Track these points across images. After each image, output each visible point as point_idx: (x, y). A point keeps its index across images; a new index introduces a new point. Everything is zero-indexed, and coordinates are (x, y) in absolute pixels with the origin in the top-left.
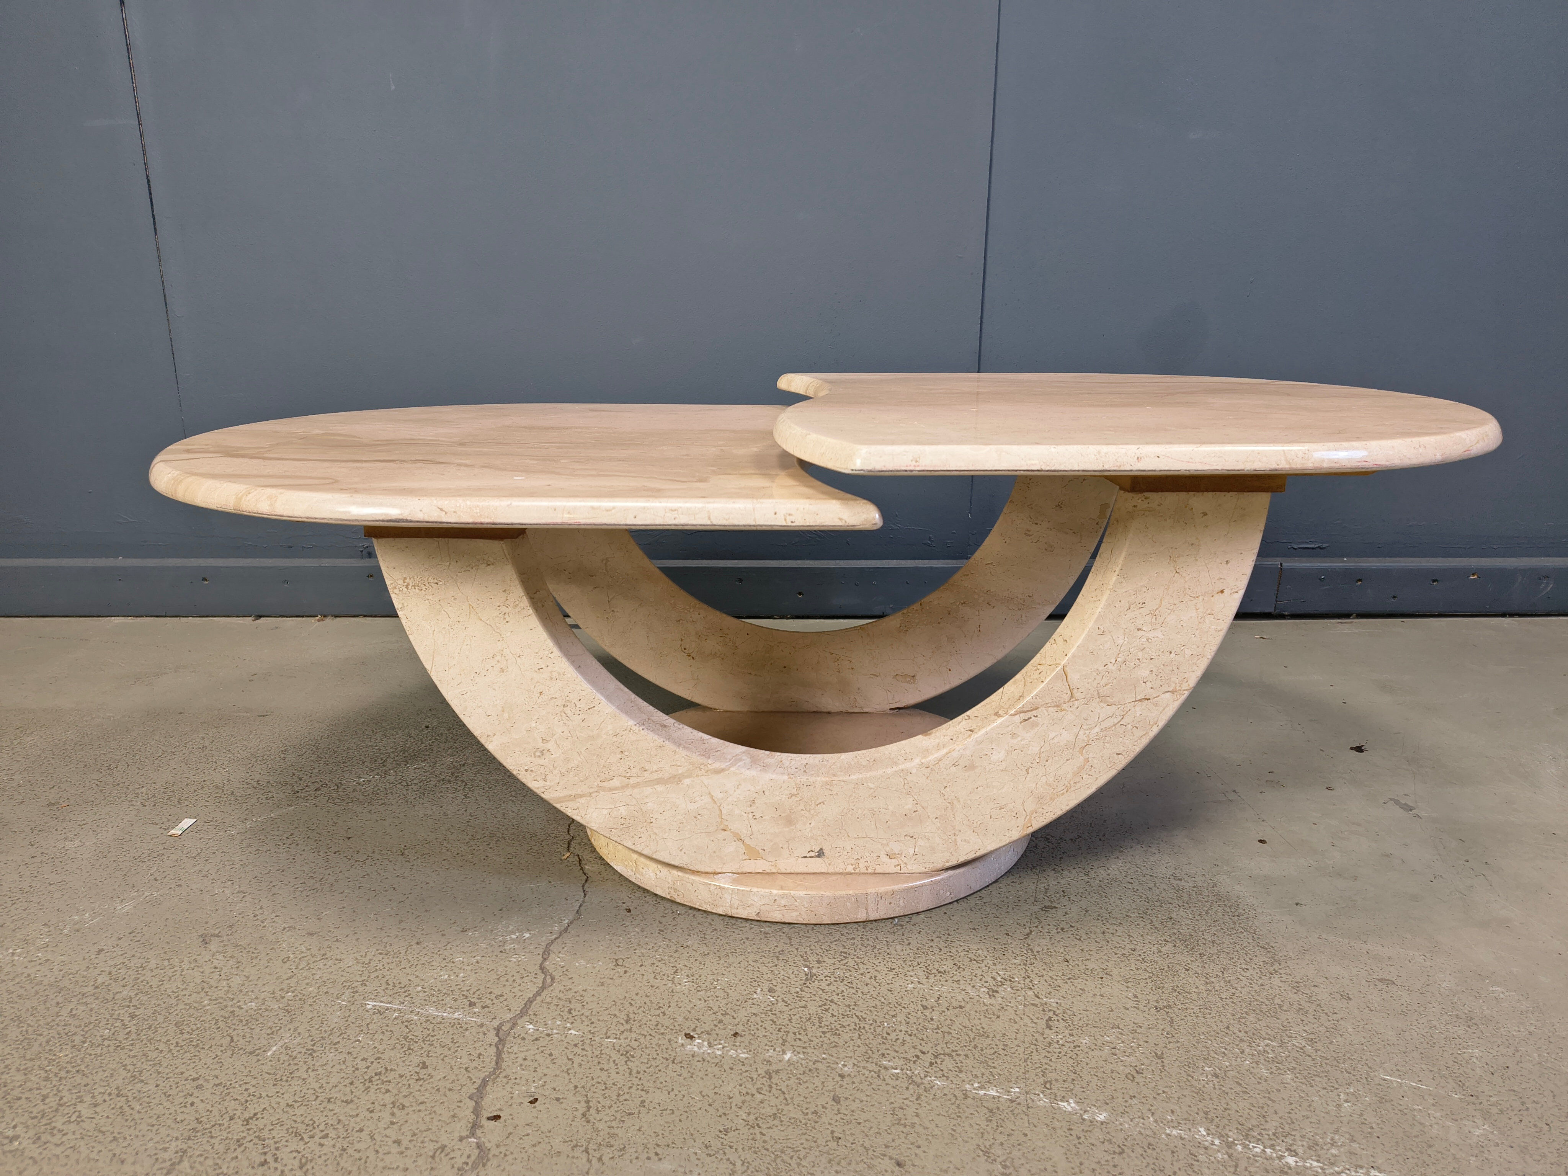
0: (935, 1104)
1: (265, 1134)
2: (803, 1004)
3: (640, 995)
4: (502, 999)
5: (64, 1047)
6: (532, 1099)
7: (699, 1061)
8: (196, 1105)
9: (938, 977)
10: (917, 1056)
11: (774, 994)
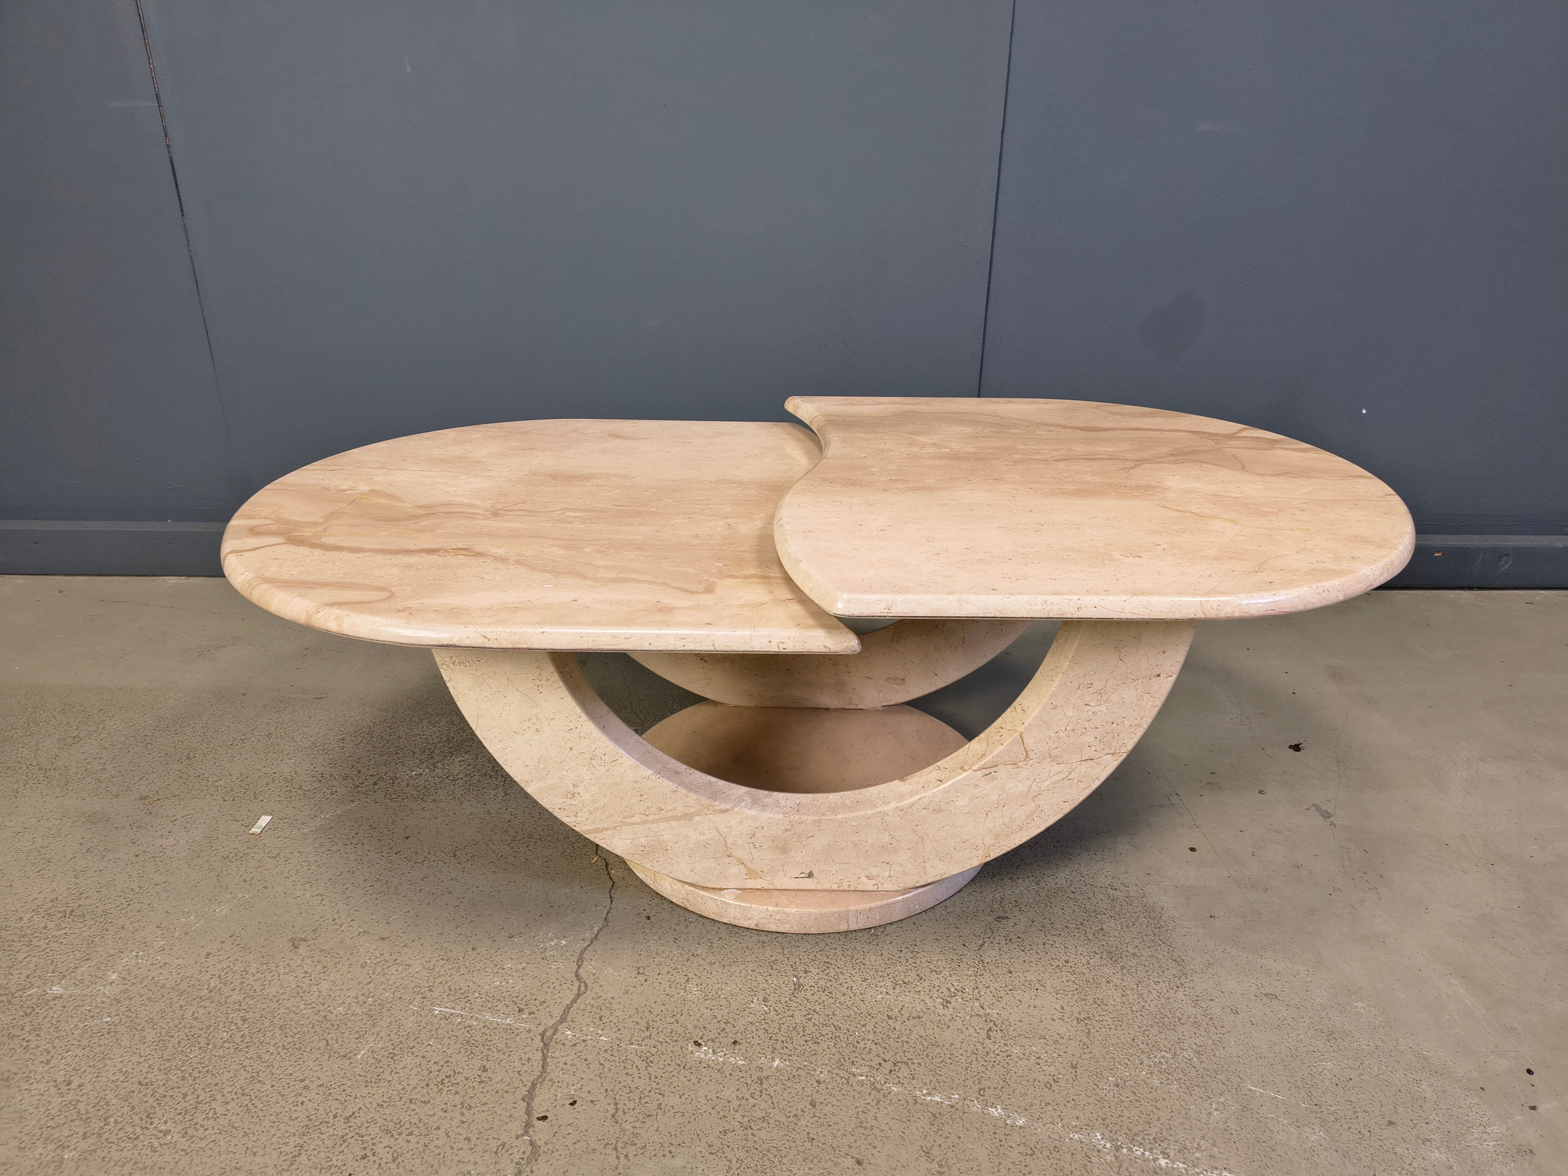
0: (890, 1108)
1: (363, 1131)
2: (791, 1013)
3: (657, 1003)
4: (545, 1005)
5: (193, 1049)
6: (572, 1101)
7: (705, 1067)
8: (305, 1104)
9: (902, 988)
10: (880, 1064)
11: (767, 1004)
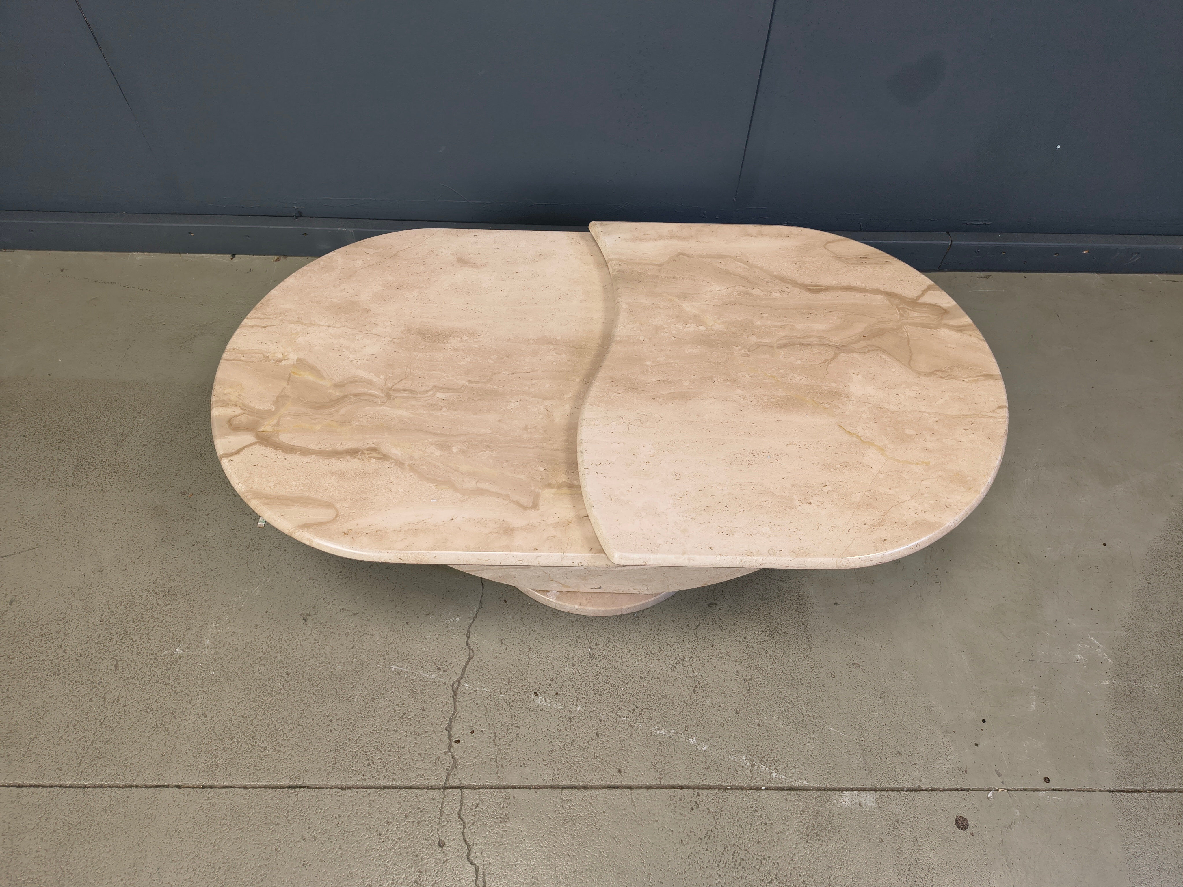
0: (638, 738)
2: (587, 674)
3: (514, 666)
4: (452, 666)
6: (471, 731)
7: (541, 710)
9: (650, 657)
10: (634, 710)
11: (574, 667)
